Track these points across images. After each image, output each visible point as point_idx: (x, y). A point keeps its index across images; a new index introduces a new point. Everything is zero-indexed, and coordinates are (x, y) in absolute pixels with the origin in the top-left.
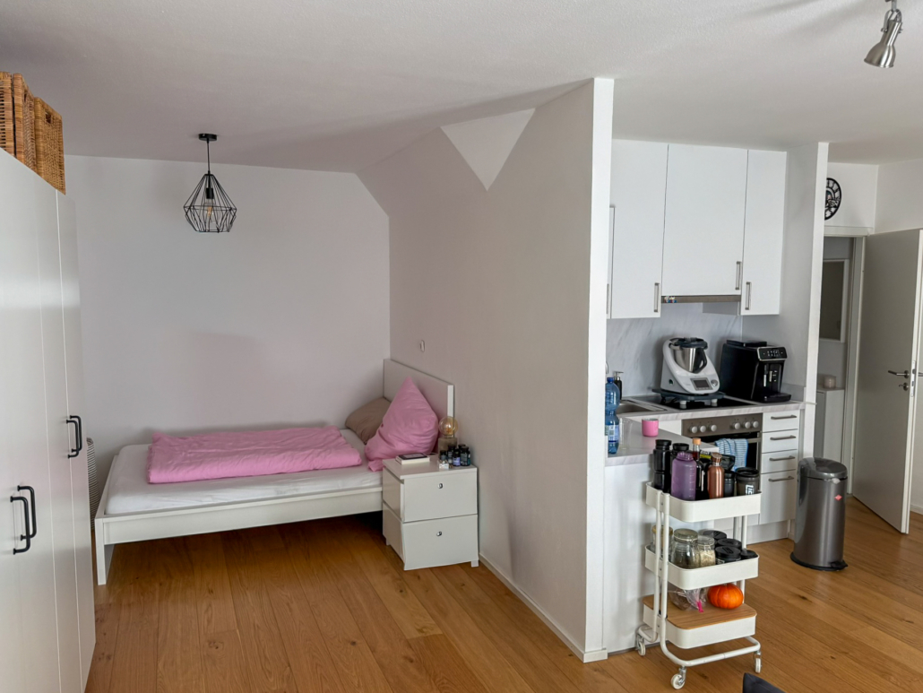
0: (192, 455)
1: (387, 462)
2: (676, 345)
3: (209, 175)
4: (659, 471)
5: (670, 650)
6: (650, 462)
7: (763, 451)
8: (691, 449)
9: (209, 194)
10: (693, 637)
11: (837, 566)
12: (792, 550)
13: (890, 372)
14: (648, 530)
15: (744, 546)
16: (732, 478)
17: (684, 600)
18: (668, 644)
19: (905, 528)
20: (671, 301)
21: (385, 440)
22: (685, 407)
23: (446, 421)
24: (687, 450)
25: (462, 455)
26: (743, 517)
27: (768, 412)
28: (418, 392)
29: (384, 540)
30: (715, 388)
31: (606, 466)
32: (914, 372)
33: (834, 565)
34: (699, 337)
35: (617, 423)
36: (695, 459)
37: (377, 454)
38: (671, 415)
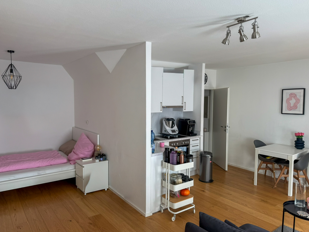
0: (4, 163)
1: (77, 161)
2: (166, 120)
3: (11, 65)
4: (166, 157)
5: (170, 210)
6: (164, 155)
7: (190, 150)
8: (175, 150)
9: (11, 71)
10: (177, 205)
11: (211, 181)
12: (199, 178)
13: (221, 126)
14: (163, 175)
15: (189, 177)
16: (186, 158)
17: (174, 194)
18: (170, 208)
19: (226, 169)
20: (165, 108)
21: (76, 154)
22: (169, 138)
23: (97, 146)
24: (174, 150)
25: (103, 157)
26: (189, 169)
27: (191, 138)
28: (87, 137)
29: (76, 186)
30: (177, 132)
31: (151, 157)
32: (227, 126)
33: (210, 181)
34: (172, 118)
35: (154, 144)
36: (176, 153)
37: (73, 158)
38: (166, 141)
